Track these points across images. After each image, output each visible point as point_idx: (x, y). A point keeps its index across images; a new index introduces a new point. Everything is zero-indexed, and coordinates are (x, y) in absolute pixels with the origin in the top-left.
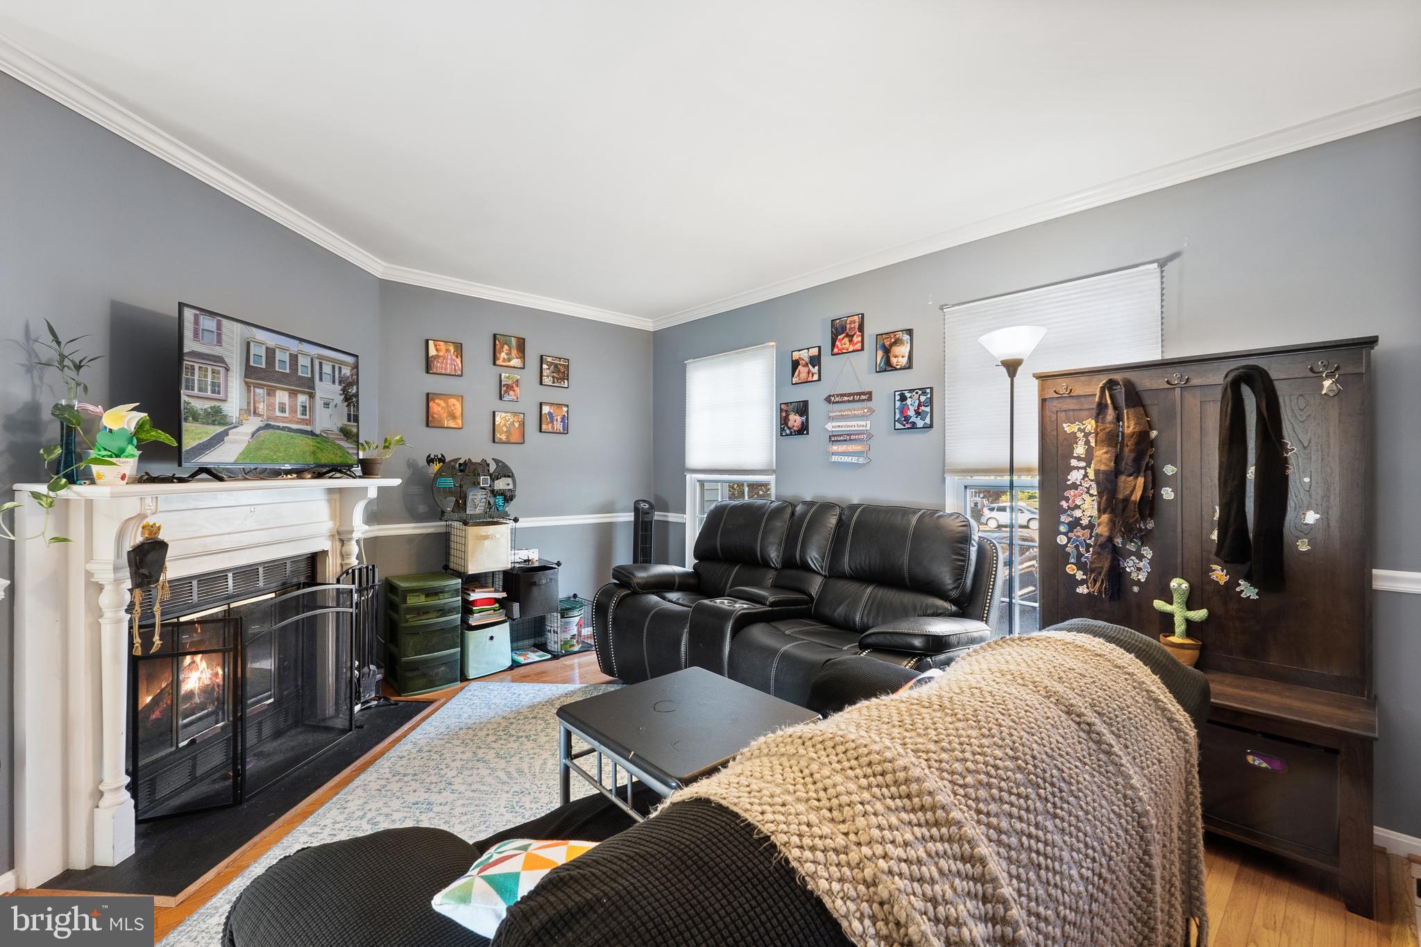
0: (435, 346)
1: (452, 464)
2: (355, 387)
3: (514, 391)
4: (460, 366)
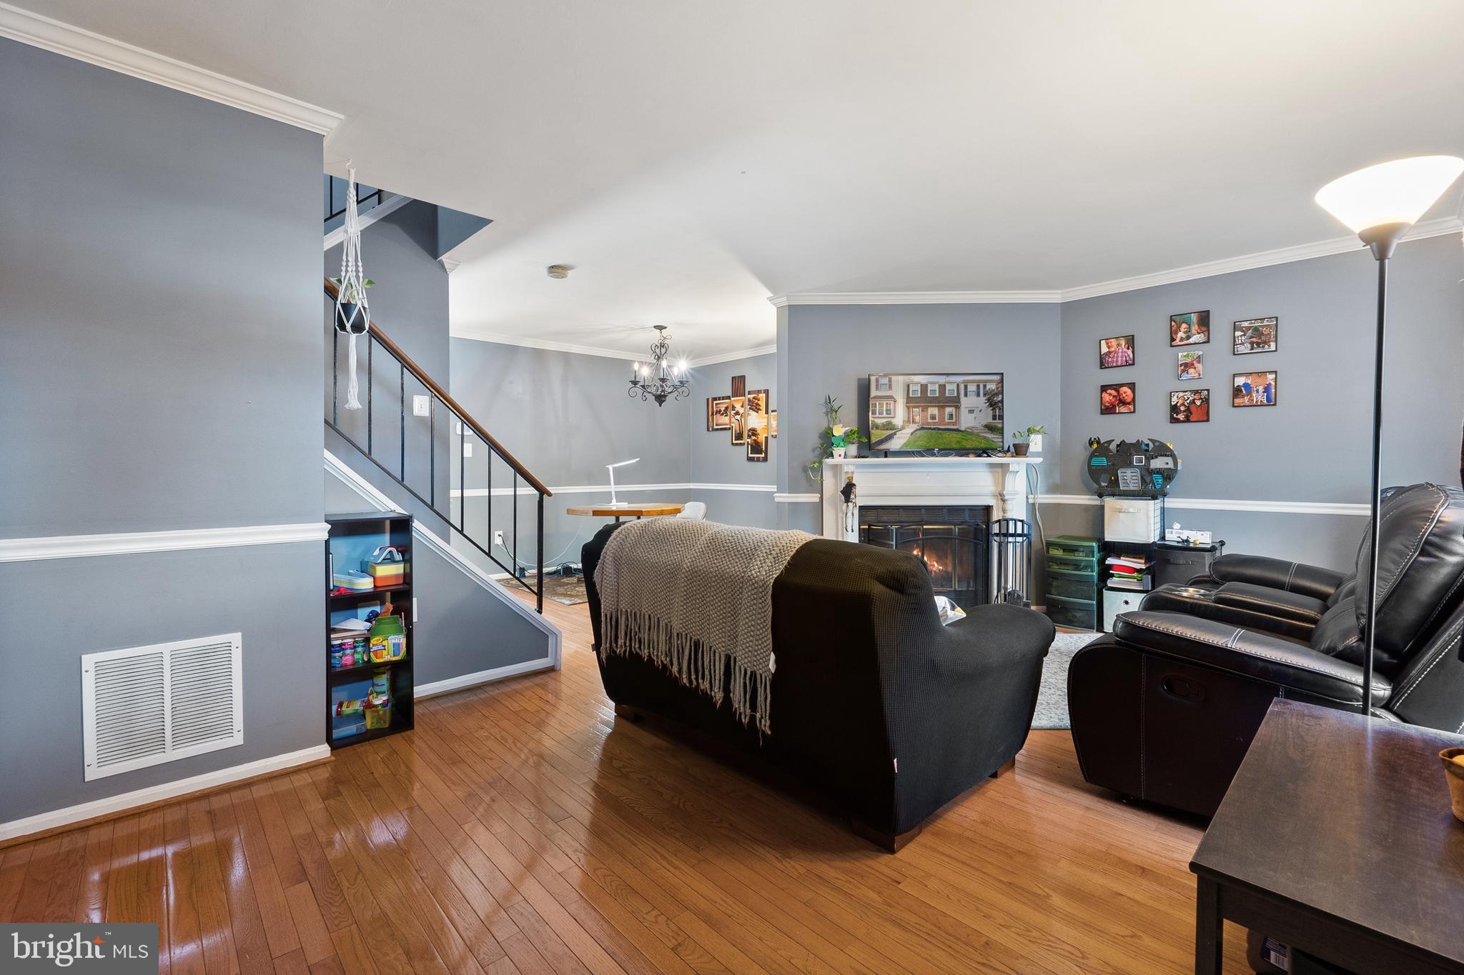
0: (1107, 344)
1: (1106, 445)
2: (1000, 396)
3: (1195, 368)
4: (1131, 356)
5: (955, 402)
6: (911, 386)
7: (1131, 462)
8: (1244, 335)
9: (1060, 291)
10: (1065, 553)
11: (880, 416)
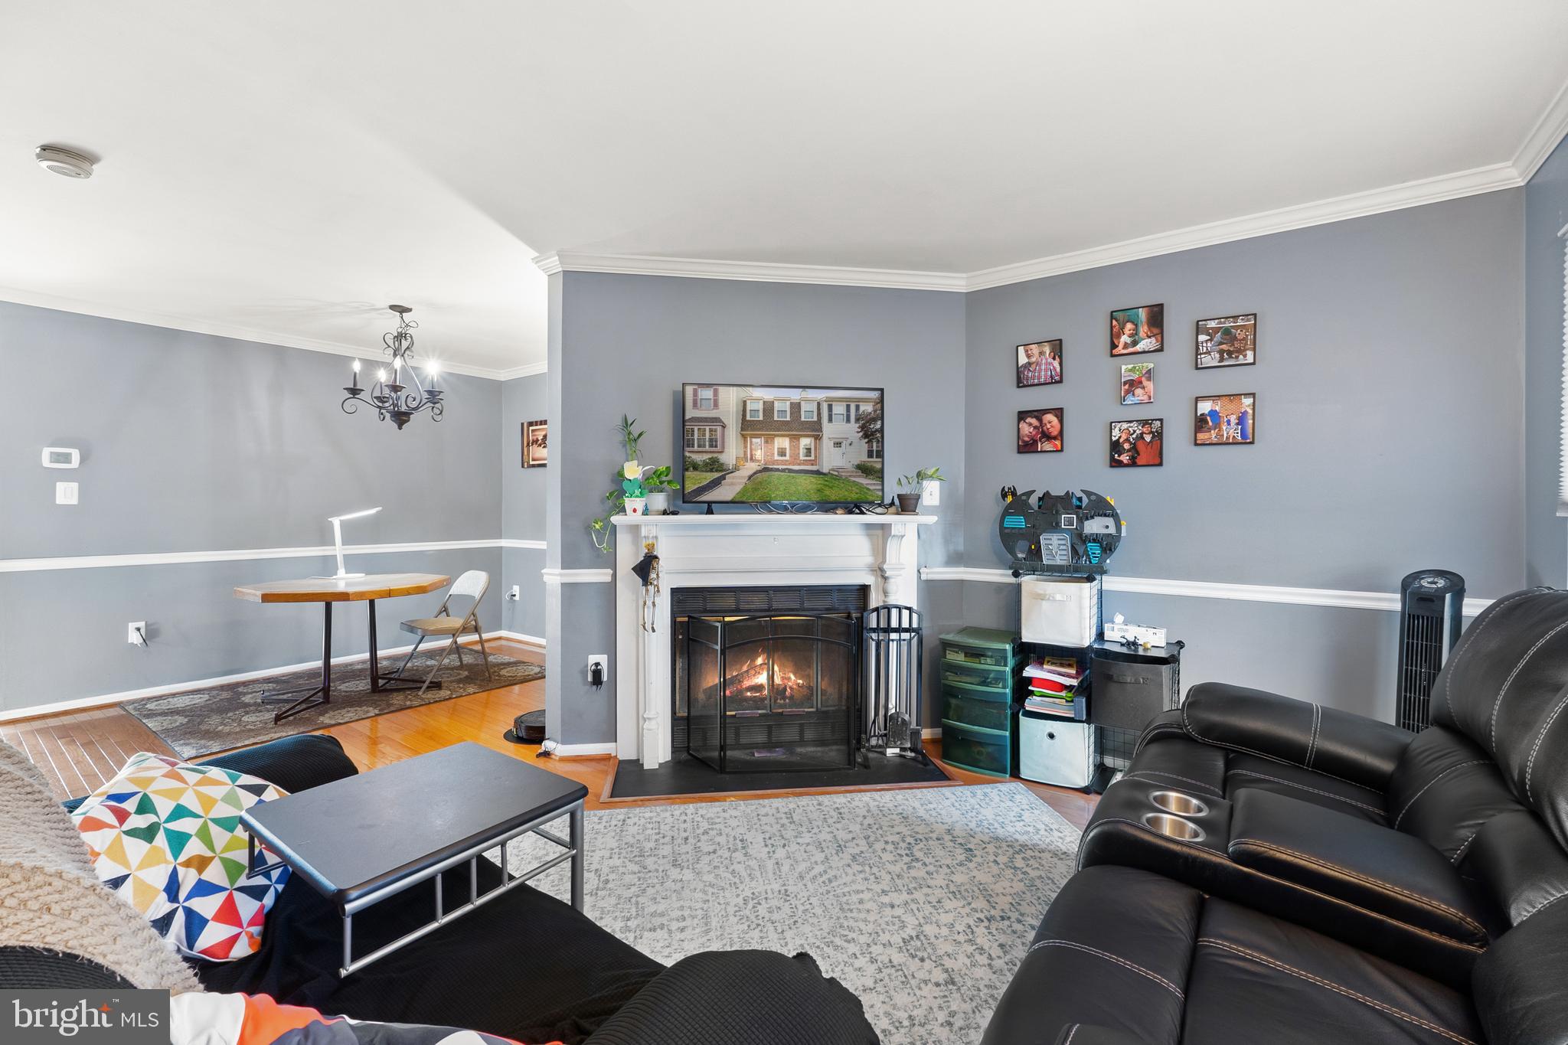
0: (1026, 351)
1: (1024, 498)
2: (879, 422)
3: (1144, 388)
4: (1058, 370)
5: (815, 429)
6: (748, 402)
7: (1058, 524)
8: (1211, 340)
9: (964, 275)
10: (967, 659)
11: (700, 449)
